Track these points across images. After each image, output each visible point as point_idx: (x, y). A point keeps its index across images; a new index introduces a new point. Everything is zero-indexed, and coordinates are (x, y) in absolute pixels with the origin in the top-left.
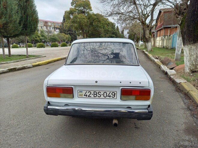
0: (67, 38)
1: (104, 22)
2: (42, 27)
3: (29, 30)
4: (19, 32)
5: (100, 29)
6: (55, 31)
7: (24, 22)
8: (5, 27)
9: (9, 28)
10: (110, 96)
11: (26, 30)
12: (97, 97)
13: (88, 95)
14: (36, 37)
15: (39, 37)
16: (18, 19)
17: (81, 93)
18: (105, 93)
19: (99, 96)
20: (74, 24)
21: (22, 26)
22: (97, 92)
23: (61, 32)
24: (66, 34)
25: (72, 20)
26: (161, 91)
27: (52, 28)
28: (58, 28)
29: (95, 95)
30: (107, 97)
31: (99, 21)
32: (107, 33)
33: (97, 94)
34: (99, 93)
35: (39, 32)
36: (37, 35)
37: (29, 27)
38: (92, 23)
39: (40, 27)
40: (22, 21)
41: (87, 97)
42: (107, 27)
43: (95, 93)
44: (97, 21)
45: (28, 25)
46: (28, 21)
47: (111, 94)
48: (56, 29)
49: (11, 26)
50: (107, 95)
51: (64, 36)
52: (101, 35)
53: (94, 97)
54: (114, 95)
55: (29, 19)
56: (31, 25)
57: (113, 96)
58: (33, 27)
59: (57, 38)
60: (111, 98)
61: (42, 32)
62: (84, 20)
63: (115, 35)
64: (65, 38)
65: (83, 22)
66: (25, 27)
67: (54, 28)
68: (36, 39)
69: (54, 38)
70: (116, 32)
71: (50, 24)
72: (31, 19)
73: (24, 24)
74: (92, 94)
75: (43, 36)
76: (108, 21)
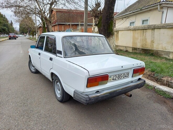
12: (120, 79)
13: (114, 79)
17: (110, 78)
18: (124, 75)
19: (121, 77)
22: (120, 75)
30: (125, 77)
47: (127, 75)
53: (118, 79)
57: (128, 76)
74: (117, 77)
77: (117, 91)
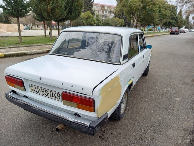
0: (120, 23)
1: (161, 5)
2: (98, 11)
3: (73, 14)
4: (65, 16)
5: (154, 13)
6: (110, 15)
7: (70, 7)
8: (53, 12)
9: (56, 12)
10: (56, 98)
11: (71, 14)
12: (45, 95)
13: (37, 91)
14: (91, 21)
15: (94, 21)
16: (64, 4)
17: (31, 88)
18: (51, 93)
19: (47, 94)
20: (124, 8)
21: (67, 11)
22: (45, 90)
23: (115, 16)
24: (120, 18)
25: (123, 4)
26: (177, 99)
27: (108, 12)
28: (113, 12)
29: (43, 93)
30: (53, 98)
31: (154, 4)
32: (164, 18)
33: (45, 92)
34: (46, 91)
35: (95, 17)
36: (92, 19)
37: (74, 12)
38: (146, 6)
39: (97, 11)
40: (68, 6)
41: (37, 93)
42: (165, 11)
43: (43, 91)
44: (151, 4)
45: (73, 9)
46: (73, 6)
47: (56, 95)
48: (111, 13)
49: (57, 10)
50: (53, 95)
51: (117, 21)
52: (155, 20)
54: (60, 97)
55: (74, 4)
56: (76, 10)
58: (77, 11)
59: (111, 22)
60: (57, 99)
61: (97, 16)
62: (135, 3)
63: (175, 21)
64: (118, 22)
65: (134, 6)
66: (71, 11)
67: (110, 12)
68: (91, 23)
69: (107, 22)
70: (176, 17)
71: (106, 8)
72: (76, 4)
73: (70, 9)
74: (41, 91)
75: (97, 20)
76: (167, 4)
77: (33, 108)
